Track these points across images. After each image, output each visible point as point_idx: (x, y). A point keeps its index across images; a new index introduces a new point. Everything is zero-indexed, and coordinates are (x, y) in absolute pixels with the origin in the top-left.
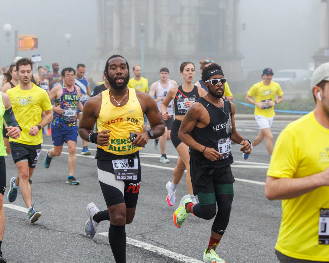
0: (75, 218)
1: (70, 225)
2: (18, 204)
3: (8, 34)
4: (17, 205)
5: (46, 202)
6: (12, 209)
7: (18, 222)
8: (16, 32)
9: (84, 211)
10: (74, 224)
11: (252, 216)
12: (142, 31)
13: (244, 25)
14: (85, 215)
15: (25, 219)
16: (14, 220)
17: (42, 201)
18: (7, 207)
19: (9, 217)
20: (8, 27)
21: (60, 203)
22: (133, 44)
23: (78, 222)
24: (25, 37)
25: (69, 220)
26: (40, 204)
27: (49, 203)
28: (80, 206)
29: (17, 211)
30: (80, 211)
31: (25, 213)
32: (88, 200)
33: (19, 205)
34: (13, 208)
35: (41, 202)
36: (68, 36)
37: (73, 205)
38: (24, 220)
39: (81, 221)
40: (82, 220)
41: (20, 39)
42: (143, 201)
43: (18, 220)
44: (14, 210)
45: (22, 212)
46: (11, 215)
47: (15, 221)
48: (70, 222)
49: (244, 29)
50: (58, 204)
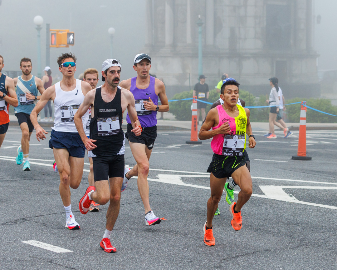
0: (115, 257)
1: (108, 267)
2: (44, 240)
3: (39, 28)
4: (42, 241)
5: (79, 237)
6: (36, 248)
7: (43, 265)
8: (48, 25)
9: (127, 248)
10: (113, 266)
11: (333, 252)
12: (200, 24)
13: (319, 17)
14: (128, 254)
15: (52, 260)
16: (38, 261)
17: (74, 236)
18: (30, 244)
19: (32, 257)
20: (38, 19)
21: (97, 239)
22: (189, 40)
23: (118, 263)
24: (58, 31)
25: (107, 261)
26: (72, 240)
27: (83, 238)
28: (121, 242)
29: (42, 249)
30: (122, 248)
31: (53, 252)
32: (131, 234)
33: (46, 242)
34: (37, 246)
35: (72, 238)
36: (111, 30)
37: (113, 241)
38: (50, 262)
39: (122, 262)
40: (124, 260)
41: (52, 34)
42: (199, 234)
43: (43, 261)
44: (39, 248)
45: (49, 251)
46: (35, 255)
47: (39, 263)
48: (108, 264)
49: (319, 22)
50: (95, 240)
